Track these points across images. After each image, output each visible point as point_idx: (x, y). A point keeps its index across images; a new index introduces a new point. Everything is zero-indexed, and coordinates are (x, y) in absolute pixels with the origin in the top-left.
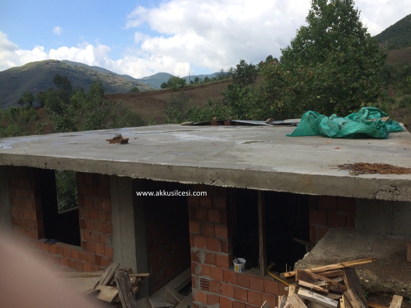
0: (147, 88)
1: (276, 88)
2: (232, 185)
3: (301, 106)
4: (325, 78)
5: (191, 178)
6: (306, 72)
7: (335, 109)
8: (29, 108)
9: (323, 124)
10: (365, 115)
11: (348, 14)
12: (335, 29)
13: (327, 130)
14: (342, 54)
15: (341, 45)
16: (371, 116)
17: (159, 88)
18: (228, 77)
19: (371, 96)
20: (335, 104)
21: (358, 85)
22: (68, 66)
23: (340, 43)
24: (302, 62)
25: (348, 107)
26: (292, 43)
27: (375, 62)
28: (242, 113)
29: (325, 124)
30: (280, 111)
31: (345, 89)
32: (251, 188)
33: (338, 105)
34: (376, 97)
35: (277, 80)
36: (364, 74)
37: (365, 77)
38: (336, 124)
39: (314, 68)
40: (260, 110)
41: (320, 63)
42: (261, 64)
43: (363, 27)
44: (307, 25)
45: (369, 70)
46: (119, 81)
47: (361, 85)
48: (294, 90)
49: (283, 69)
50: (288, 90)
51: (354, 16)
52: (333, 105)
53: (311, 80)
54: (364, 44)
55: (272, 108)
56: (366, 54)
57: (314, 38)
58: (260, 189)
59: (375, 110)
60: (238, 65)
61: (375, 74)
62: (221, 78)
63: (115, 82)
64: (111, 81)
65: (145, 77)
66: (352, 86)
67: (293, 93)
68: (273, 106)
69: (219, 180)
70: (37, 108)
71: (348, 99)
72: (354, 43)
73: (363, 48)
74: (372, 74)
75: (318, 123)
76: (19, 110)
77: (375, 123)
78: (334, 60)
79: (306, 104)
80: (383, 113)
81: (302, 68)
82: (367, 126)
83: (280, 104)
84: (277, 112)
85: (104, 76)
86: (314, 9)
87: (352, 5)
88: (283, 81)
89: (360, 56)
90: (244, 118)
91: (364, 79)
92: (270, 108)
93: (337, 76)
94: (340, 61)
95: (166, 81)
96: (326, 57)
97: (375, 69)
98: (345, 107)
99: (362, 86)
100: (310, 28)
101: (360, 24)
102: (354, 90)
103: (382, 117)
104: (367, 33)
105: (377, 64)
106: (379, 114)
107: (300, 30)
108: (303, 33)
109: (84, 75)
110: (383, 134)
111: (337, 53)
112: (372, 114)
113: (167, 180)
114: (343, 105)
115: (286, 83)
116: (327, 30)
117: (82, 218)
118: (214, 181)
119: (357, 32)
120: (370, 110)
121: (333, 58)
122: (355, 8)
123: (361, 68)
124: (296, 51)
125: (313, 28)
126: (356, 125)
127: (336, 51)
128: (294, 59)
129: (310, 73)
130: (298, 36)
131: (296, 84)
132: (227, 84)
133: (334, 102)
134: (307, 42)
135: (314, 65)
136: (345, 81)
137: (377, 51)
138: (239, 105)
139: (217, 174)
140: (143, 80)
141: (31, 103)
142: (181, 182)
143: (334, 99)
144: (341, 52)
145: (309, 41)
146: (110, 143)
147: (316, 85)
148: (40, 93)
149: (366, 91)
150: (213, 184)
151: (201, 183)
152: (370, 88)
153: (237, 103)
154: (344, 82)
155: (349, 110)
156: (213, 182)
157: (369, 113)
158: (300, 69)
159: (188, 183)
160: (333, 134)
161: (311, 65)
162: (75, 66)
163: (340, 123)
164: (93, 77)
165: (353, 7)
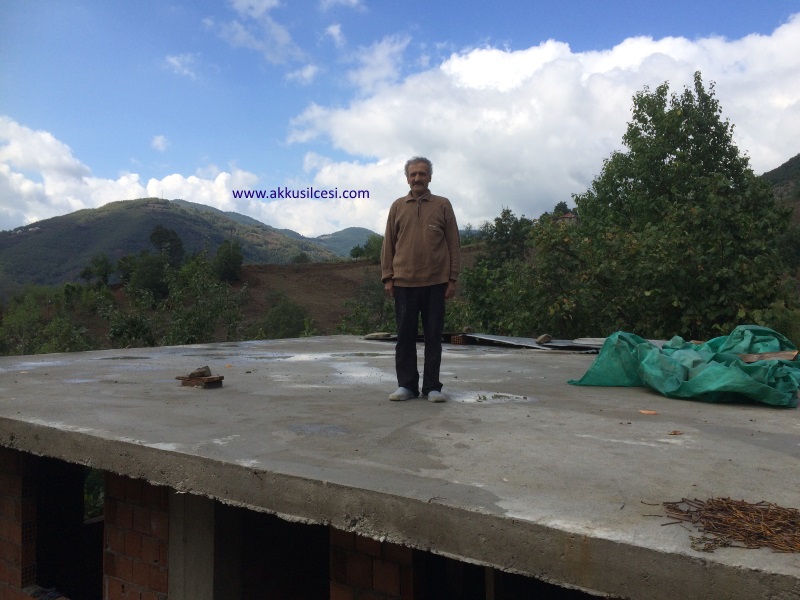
0: (327, 255)
1: (560, 271)
2: (396, 538)
3: (613, 310)
4: (662, 255)
5: (304, 508)
6: (623, 241)
7: (685, 319)
8: (99, 285)
9: (647, 363)
10: (745, 343)
11: (708, 130)
12: (681, 158)
13: (656, 378)
14: (697, 210)
15: (695, 189)
16: (759, 345)
17: (347, 256)
18: (479, 239)
19: (760, 296)
20: (683, 310)
21: (731, 274)
22: (182, 210)
23: (692, 186)
24: (615, 221)
25: (712, 317)
26: (595, 183)
27: (766, 227)
28: (492, 317)
29: (652, 364)
30: (569, 318)
31: (703, 279)
32: (441, 553)
33: (690, 312)
34: (771, 298)
35: (563, 255)
36: (744, 251)
37: (745, 258)
38: (678, 366)
39: (639, 235)
40: (527, 314)
41: (654, 224)
42: (545, 218)
43: (741, 155)
44: (625, 150)
45: (754, 242)
46: (275, 242)
47: (737, 272)
48: (598, 277)
49: (575, 234)
50: (584, 276)
51: (721, 135)
52: (679, 312)
53: (633, 258)
54: (742, 188)
55: (552, 311)
56: (746, 208)
57: (639, 174)
58: (462, 559)
59: (766, 333)
60: (497, 219)
61: (766, 251)
62: (466, 243)
63: (266, 243)
64: (259, 241)
66: (718, 274)
67: (595, 282)
68: (554, 308)
69: (366, 520)
70: (115, 287)
71: (712, 300)
72: (721, 188)
73: (740, 197)
74: (758, 252)
75: (636, 362)
76: (81, 289)
77: (766, 370)
78: (681, 219)
79: (623, 306)
80: (786, 339)
81: (614, 233)
82: (748, 376)
83: (569, 304)
84: (563, 319)
85: (248, 231)
86: (640, 121)
87: (715, 114)
88: (576, 257)
89: (733, 215)
90: (493, 332)
91: (742, 262)
92: (547, 311)
93: (688, 253)
94: (691, 223)
95: (362, 244)
96: (663, 214)
97: (766, 240)
98: (705, 316)
99: (741, 275)
100: (632, 156)
101: (734, 151)
102: (724, 282)
103: (782, 349)
104: (748, 167)
105: (770, 230)
106: (776, 343)
107: (610, 159)
108: (618, 167)
109: (211, 227)
110: (785, 397)
111: (685, 207)
112: (758, 342)
113: (251, 507)
114: (700, 311)
115: (582, 262)
116: (667, 160)
117: (109, 549)
118: (354, 523)
119: (726, 166)
120: (755, 332)
121: (678, 216)
122: (722, 120)
123: (737, 238)
124: (603, 199)
125: (637, 156)
126: (723, 373)
127: (686, 201)
128: (598, 213)
129: (631, 244)
130: (608, 170)
131: (602, 266)
132: (476, 253)
133: (682, 306)
134: (626, 183)
135: (641, 229)
136: (704, 263)
137: (771, 205)
138: (488, 300)
139: (362, 504)
140: (319, 240)
141: (105, 277)
142: (280, 515)
143: (680, 300)
144: (694, 205)
145: (631, 180)
146: (184, 384)
147: (644, 268)
148: (124, 259)
149: (748, 284)
150: (353, 529)
151: (326, 524)
152: (756, 280)
153: (482, 297)
154: (702, 264)
155: (713, 322)
156: (354, 525)
157: (753, 338)
158: (611, 235)
159: (297, 518)
160: (670, 387)
161: (632, 227)
162: (197, 210)
163: (688, 363)
164: (226, 231)
165: (718, 117)
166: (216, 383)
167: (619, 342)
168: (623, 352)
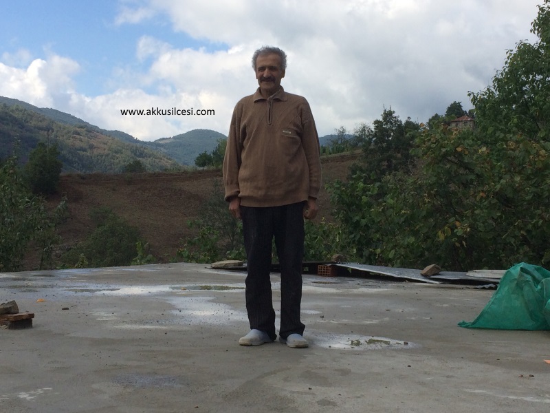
0: (167, 163)
1: (452, 187)
3: (515, 237)
6: (528, 152)
17: (191, 165)
18: (355, 146)
24: (520, 127)
26: (497, 80)
28: (369, 242)
30: (462, 245)
35: (455, 167)
40: (412, 239)
42: (435, 120)
46: (103, 146)
48: (496, 194)
49: (470, 142)
50: (481, 194)
53: (541, 172)
55: (441, 237)
60: (377, 122)
62: (339, 150)
63: (92, 147)
64: (84, 145)
65: (163, 139)
67: (494, 201)
68: (444, 232)
75: (541, 301)
79: (528, 231)
81: (517, 142)
83: (462, 229)
85: (69, 132)
88: (472, 171)
90: (370, 261)
92: (436, 236)
95: (210, 151)
100: (541, 47)
107: (515, 51)
109: (22, 127)
115: (478, 176)
124: (506, 100)
125: (547, 47)
128: (499, 117)
130: (512, 65)
131: (503, 181)
132: (350, 163)
134: (533, 81)
138: (363, 222)
140: (157, 144)
145: (539, 77)
158: (514, 143)
161: (541, 134)
162: (5, 106)
164: (42, 132)
166: (24, 322)
167: (521, 276)
168: (526, 288)
